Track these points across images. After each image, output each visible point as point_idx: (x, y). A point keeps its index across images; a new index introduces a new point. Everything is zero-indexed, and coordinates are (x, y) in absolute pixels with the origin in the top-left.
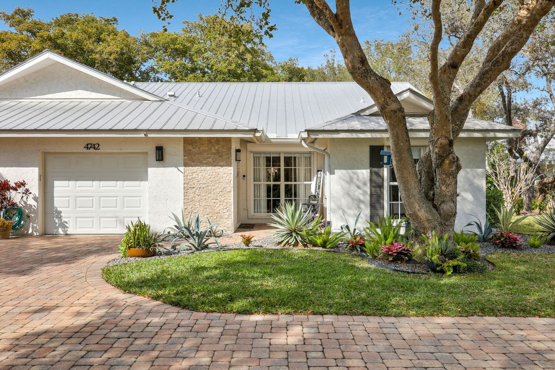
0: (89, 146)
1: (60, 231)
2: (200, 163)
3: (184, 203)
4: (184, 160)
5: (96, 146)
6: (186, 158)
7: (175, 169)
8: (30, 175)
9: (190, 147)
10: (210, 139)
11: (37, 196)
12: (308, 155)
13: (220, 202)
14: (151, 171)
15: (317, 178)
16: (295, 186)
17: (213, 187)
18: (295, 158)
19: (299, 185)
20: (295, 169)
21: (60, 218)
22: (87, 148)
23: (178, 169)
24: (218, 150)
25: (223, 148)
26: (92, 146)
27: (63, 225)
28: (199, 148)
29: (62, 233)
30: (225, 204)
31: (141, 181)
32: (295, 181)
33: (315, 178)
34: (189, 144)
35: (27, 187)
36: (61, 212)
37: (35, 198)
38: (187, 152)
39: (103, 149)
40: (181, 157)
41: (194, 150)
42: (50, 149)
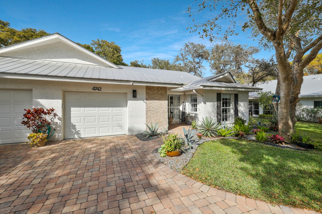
0: (95, 88)
1: (76, 136)
2: (154, 99)
3: (146, 118)
4: (146, 97)
5: (99, 89)
6: (147, 96)
7: (142, 102)
8: (56, 104)
9: (149, 91)
10: (158, 87)
11: (61, 117)
13: (162, 117)
14: (130, 102)
17: (159, 110)
21: (75, 129)
22: (94, 89)
23: (144, 102)
24: (161, 93)
25: (163, 92)
26: (97, 88)
27: (78, 133)
28: (153, 92)
29: (77, 137)
30: (164, 118)
31: (122, 107)
34: (148, 90)
35: (55, 112)
36: (75, 125)
37: (59, 118)
38: (147, 93)
39: (103, 90)
40: (144, 96)
41: (151, 92)
42: (69, 89)
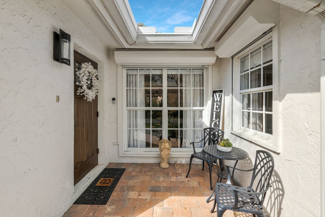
12: (198, 72)
15: (213, 101)
16: (181, 112)
18: (181, 75)
19: (186, 111)
20: (181, 90)
32: (181, 106)
33: (210, 103)
